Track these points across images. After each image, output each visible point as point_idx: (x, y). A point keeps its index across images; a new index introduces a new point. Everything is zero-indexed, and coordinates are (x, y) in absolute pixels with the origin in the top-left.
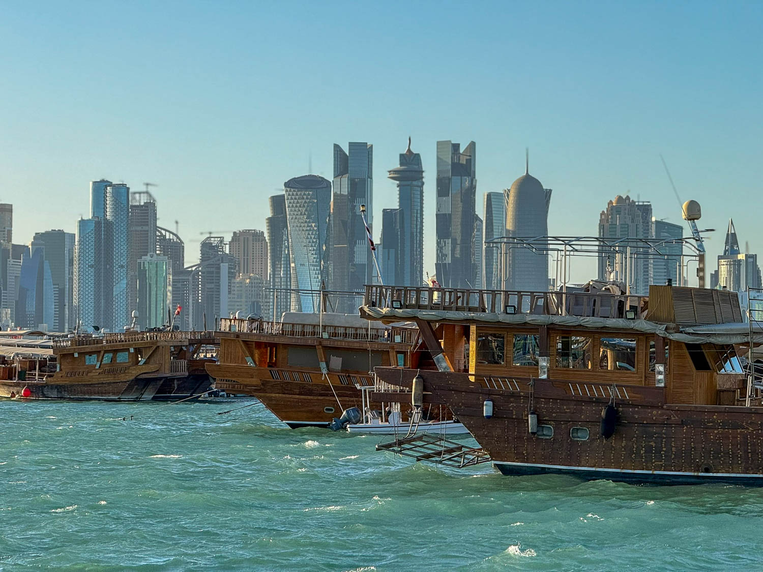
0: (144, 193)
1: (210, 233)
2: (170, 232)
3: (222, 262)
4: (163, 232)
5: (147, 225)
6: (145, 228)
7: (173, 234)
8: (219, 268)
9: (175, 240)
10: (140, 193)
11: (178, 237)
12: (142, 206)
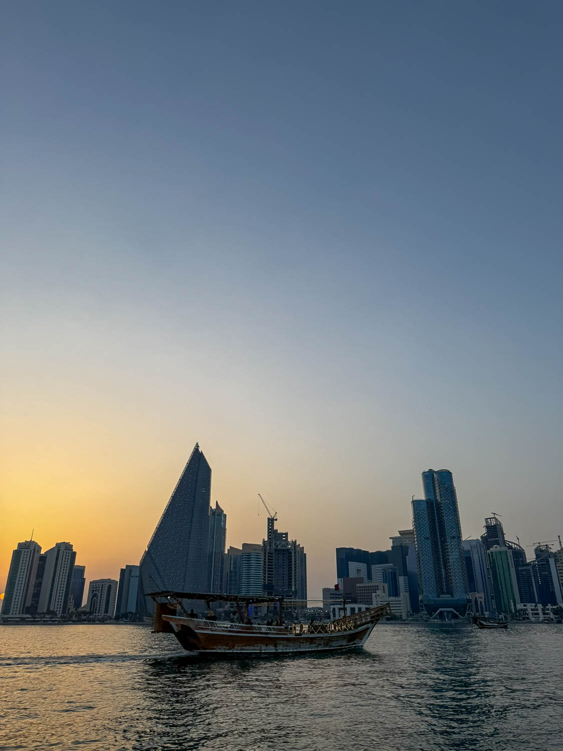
0: (493, 518)
1: (539, 543)
2: (515, 544)
3: (550, 557)
4: (510, 544)
5: (498, 537)
6: (497, 539)
7: (517, 544)
8: (548, 562)
9: (519, 548)
10: (490, 518)
11: (520, 547)
12: (493, 526)
